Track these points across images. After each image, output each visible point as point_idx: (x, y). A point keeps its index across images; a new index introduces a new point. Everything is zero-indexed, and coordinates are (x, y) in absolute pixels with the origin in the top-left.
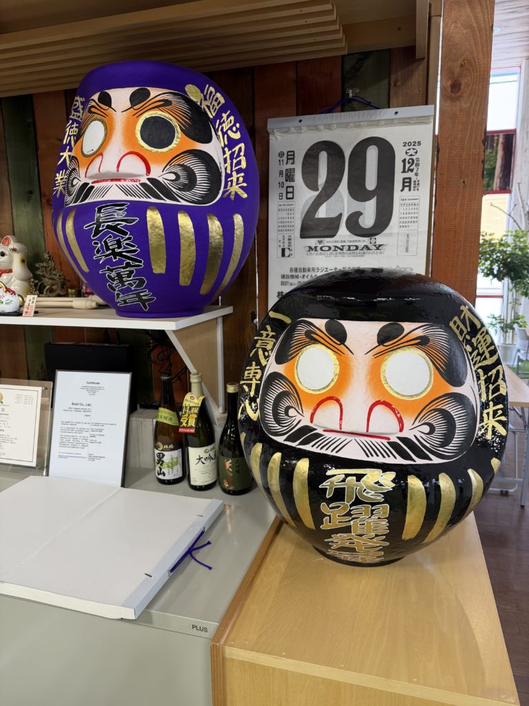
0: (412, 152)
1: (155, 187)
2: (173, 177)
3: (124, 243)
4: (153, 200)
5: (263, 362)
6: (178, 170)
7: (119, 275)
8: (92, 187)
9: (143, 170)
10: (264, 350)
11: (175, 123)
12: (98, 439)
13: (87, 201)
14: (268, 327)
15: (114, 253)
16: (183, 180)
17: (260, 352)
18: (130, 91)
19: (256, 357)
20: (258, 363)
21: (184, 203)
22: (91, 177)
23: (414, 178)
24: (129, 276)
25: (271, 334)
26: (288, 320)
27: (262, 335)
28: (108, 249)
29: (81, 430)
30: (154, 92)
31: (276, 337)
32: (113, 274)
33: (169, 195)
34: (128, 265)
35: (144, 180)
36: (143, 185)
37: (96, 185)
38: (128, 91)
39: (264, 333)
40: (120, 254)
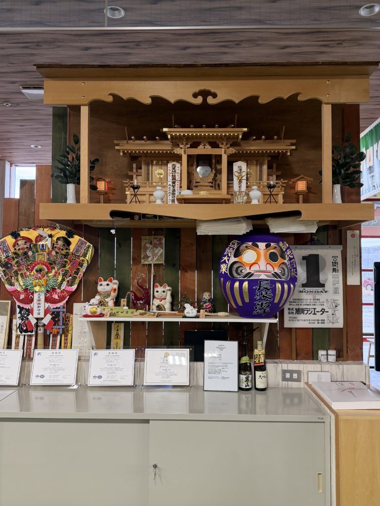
0: (335, 259)
1: (275, 275)
2: (280, 271)
3: (268, 293)
4: (276, 279)
6: (281, 269)
7: (262, 304)
8: (253, 274)
9: (273, 270)
11: (278, 254)
12: (226, 370)
13: (251, 278)
15: (264, 296)
16: (283, 272)
18: (265, 244)
21: (283, 280)
22: (252, 271)
23: (336, 268)
24: (266, 304)
28: (262, 294)
29: (218, 366)
30: (272, 244)
32: (260, 303)
33: (280, 278)
34: (267, 300)
35: (273, 273)
36: (273, 274)
37: (255, 273)
38: (264, 244)
40: (266, 297)
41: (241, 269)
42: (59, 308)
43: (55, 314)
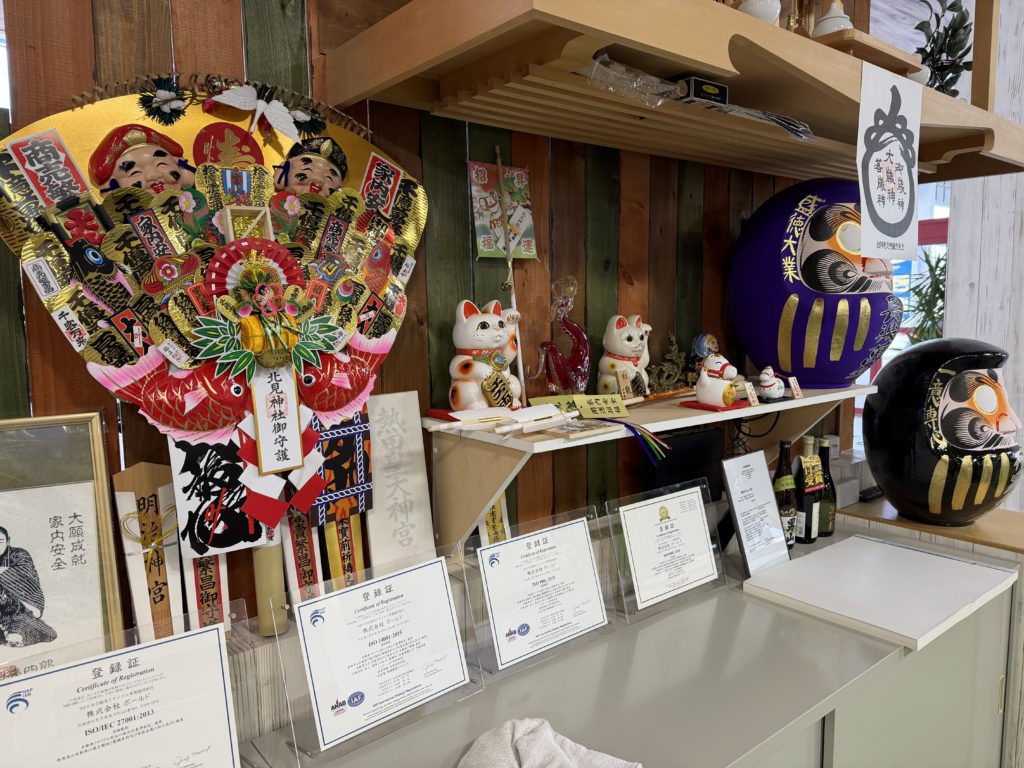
5: (937, 405)
8: (870, 281)
10: (936, 396)
13: (869, 292)
14: (938, 380)
17: (934, 398)
19: (931, 403)
20: (934, 406)
22: (869, 273)
25: (940, 384)
26: (953, 373)
27: (933, 386)
31: (943, 386)
37: (873, 280)
39: (935, 384)
41: (842, 269)
42: (349, 423)
43: (338, 449)
